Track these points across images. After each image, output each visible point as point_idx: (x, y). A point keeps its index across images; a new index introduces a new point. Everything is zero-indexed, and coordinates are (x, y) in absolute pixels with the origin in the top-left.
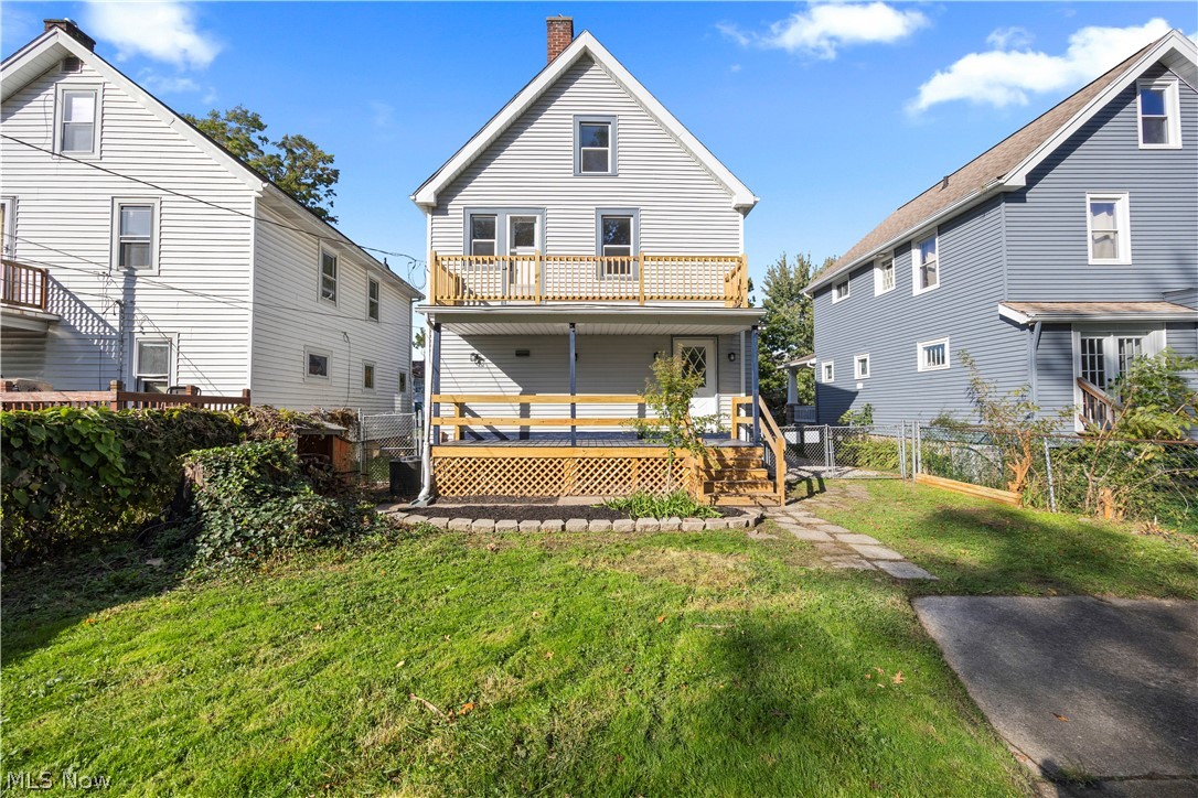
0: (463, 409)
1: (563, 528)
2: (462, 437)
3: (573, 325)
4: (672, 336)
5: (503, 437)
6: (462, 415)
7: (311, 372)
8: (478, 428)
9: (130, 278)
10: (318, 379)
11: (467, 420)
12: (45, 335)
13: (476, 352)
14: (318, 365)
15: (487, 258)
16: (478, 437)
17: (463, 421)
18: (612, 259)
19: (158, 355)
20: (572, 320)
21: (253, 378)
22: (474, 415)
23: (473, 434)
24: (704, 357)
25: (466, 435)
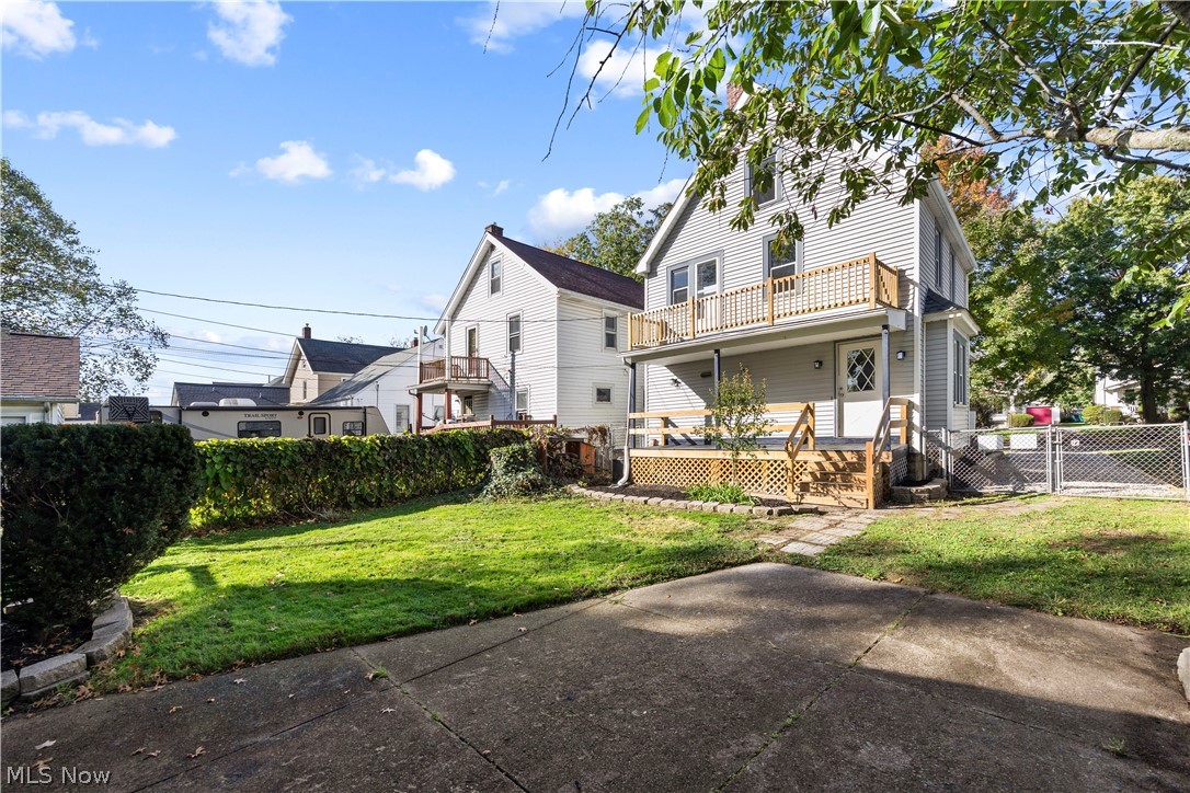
0: (667, 422)
1: (646, 502)
2: (666, 443)
3: (717, 351)
4: (835, 342)
5: (693, 443)
6: (666, 426)
7: (599, 400)
8: (677, 436)
9: (513, 356)
10: (604, 404)
11: (670, 430)
12: (488, 392)
13: (675, 377)
14: (603, 395)
15: (684, 304)
16: (677, 443)
17: (666, 431)
18: (781, 280)
19: (522, 398)
20: (716, 347)
21: (558, 408)
22: (675, 426)
23: (674, 440)
24: (872, 358)
25: (669, 442)
